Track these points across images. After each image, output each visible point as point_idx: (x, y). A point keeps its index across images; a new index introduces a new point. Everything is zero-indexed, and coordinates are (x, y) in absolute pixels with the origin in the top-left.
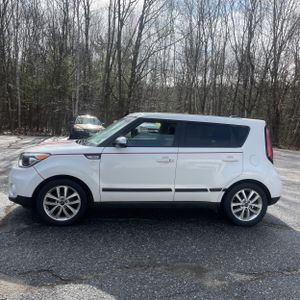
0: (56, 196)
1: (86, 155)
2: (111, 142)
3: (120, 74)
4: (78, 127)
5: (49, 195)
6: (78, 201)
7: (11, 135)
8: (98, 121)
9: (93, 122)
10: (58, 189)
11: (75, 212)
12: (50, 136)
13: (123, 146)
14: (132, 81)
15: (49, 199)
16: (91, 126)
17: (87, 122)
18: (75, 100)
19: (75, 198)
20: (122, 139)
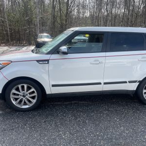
0: (20, 92)
1: (38, 61)
2: (56, 51)
3: (60, 9)
4: (39, 40)
5: (14, 91)
6: (35, 94)
7: (5, 46)
8: (50, 36)
9: (47, 37)
10: (20, 86)
11: (34, 101)
12: (26, 46)
13: (65, 53)
14: (67, 13)
15: (14, 94)
16: (46, 40)
17: (44, 38)
18: (37, 25)
19: (33, 92)
20: (64, 48)
